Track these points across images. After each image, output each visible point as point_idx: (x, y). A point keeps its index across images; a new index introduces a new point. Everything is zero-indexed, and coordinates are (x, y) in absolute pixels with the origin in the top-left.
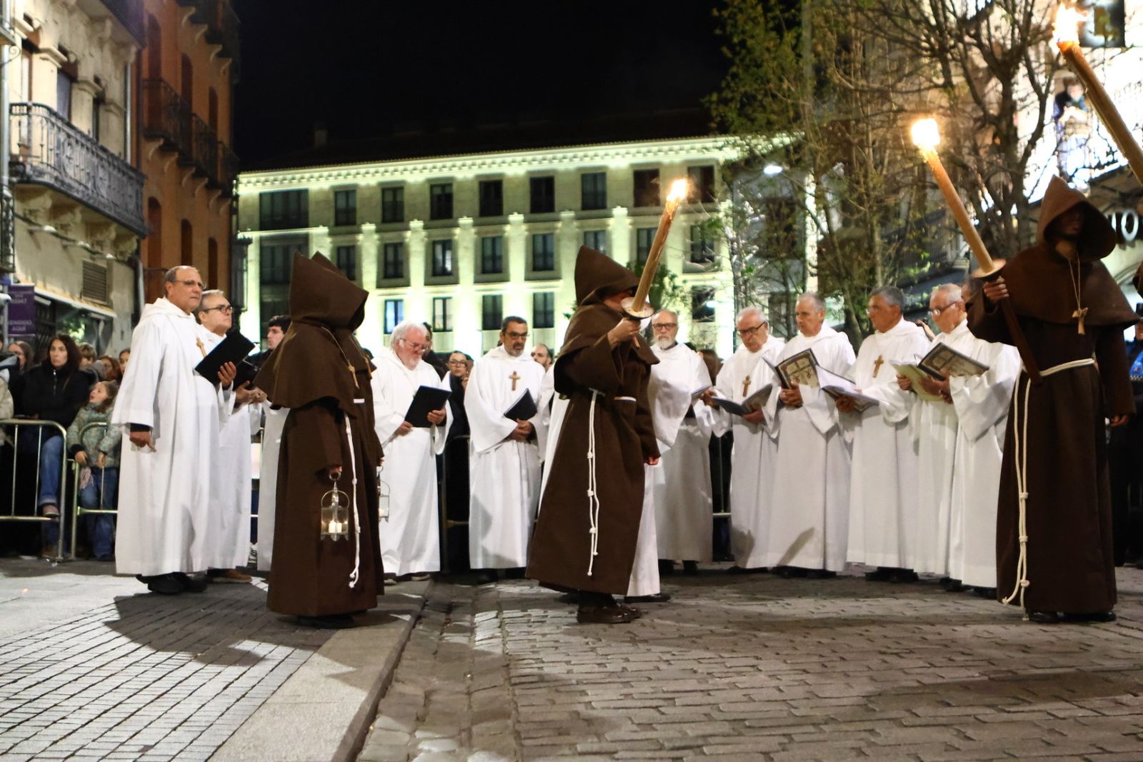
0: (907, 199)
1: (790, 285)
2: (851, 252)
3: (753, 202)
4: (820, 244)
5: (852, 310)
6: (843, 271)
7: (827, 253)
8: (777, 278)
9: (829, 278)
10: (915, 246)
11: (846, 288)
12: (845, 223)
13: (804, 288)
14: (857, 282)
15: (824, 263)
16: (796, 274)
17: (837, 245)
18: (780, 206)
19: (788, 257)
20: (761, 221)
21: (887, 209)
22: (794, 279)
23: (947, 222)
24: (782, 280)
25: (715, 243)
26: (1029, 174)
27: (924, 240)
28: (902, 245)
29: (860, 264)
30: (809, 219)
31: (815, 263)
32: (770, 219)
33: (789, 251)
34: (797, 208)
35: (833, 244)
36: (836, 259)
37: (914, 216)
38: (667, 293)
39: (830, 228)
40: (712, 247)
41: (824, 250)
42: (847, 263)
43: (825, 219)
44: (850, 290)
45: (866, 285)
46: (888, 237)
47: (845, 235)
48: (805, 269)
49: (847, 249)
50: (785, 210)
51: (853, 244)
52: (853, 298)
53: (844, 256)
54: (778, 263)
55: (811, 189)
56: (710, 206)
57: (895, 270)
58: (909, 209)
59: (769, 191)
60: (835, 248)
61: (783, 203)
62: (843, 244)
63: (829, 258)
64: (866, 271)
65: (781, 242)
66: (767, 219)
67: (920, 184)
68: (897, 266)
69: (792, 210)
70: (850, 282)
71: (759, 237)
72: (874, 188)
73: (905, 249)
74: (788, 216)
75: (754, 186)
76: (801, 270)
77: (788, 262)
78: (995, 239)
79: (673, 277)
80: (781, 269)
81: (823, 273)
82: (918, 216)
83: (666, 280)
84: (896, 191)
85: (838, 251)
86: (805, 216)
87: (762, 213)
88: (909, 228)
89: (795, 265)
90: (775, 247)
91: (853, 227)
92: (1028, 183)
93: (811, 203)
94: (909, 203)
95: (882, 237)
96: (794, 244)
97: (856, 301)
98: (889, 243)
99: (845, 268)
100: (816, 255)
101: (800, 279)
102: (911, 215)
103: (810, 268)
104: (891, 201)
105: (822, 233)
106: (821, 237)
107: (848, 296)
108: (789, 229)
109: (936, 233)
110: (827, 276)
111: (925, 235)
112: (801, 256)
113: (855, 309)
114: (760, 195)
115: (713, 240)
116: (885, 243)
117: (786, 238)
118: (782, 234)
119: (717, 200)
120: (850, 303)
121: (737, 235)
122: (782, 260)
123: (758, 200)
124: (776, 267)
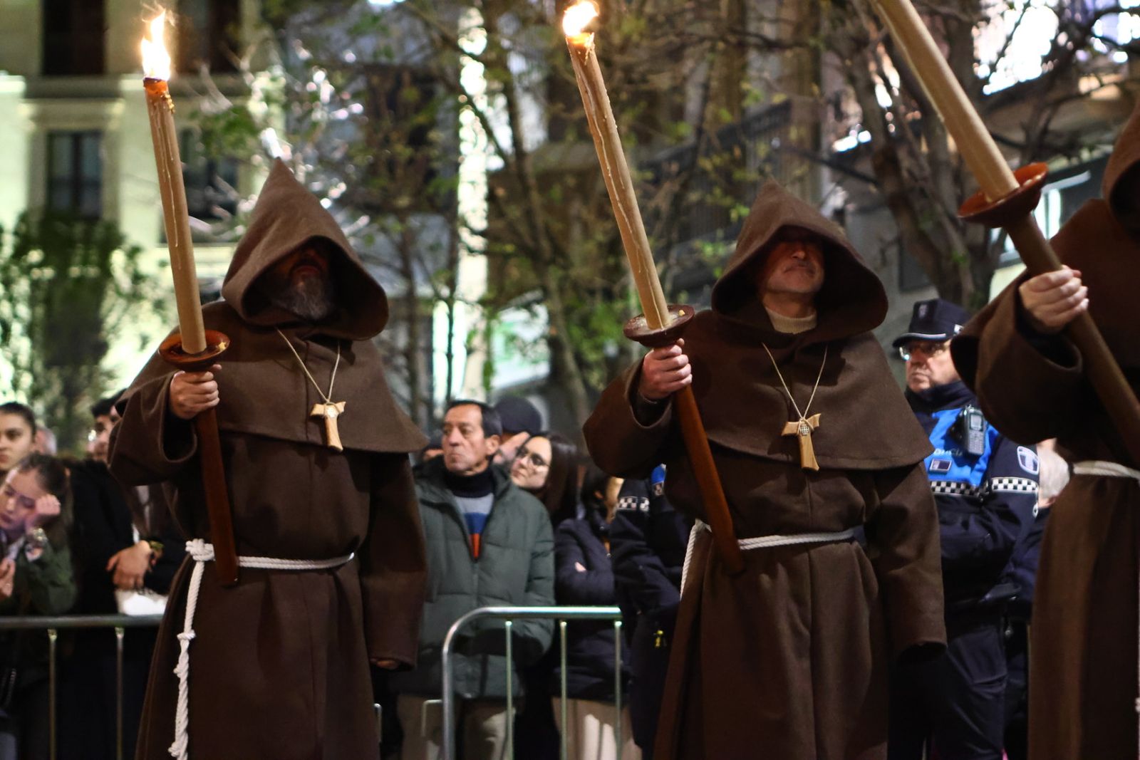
0: (700, 76)
1: (419, 277)
2: (567, 199)
3: (334, 66)
4: (493, 178)
5: (564, 338)
6: (545, 244)
7: (511, 198)
8: (387, 259)
9: (513, 261)
10: (718, 191)
11: (553, 285)
12: (555, 130)
13: (452, 284)
14: (580, 271)
15: (500, 224)
16: (433, 248)
17: (532, 181)
18: (399, 84)
19: (415, 208)
20: (353, 118)
21: (653, 98)
22: (430, 266)
23: (793, 134)
24: (398, 264)
25: (241, 170)
26: (987, 20)
27: (738, 175)
28: (685, 187)
29: (587, 233)
30: (467, 116)
31: (480, 222)
32: (373, 111)
33: (417, 194)
34: (441, 90)
35: (521, 176)
36: (529, 214)
37: (717, 118)
38: (119, 293)
39: (517, 141)
40: (232, 181)
41: (501, 192)
42: (557, 226)
43: (504, 117)
44: (561, 290)
45: (599, 282)
46: (654, 166)
47: (554, 158)
48: (455, 237)
49: (556, 192)
50: (410, 94)
51: (571, 181)
52: (568, 311)
53: (549, 208)
54: (391, 222)
55: (475, 42)
56: (229, 81)
57: (669, 247)
58: (706, 99)
59: (368, 44)
60: (526, 190)
61: (406, 77)
62: (547, 178)
63: (514, 212)
64: (600, 245)
65: (399, 172)
66: (367, 111)
67: (733, 39)
68: (675, 236)
69: (428, 96)
70: (560, 273)
71: (348, 158)
72: (623, 49)
73: (694, 197)
74: (418, 109)
75: (336, 31)
76: (445, 239)
77: (414, 221)
78: (905, 174)
79: (134, 252)
80: (397, 238)
81: (497, 248)
82: (726, 116)
83: (118, 259)
84: (675, 54)
85: (536, 198)
86: (458, 108)
87: (356, 97)
88: (703, 147)
89: (431, 229)
90: (383, 181)
91: (570, 137)
92: (985, 42)
93: (473, 78)
94: (706, 87)
95: (641, 167)
96: (431, 174)
97: (575, 317)
98: (657, 182)
99: (552, 239)
100: (485, 205)
101: (443, 259)
102: (709, 115)
103: (465, 234)
104: (663, 81)
105: (500, 152)
106: (497, 163)
107: (558, 306)
108: (418, 138)
109: (769, 159)
110: (506, 257)
111: (742, 163)
112: (447, 207)
113: (570, 336)
114: (350, 57)
115: (234, 161)
116: (647, 181)
117: (411, 161)
118: (403, 151)
119: (245, 64)
120: (560, 322)
121: (294, 152)
122: (401, 214)
123: (345, 66)
124: (384, 230)
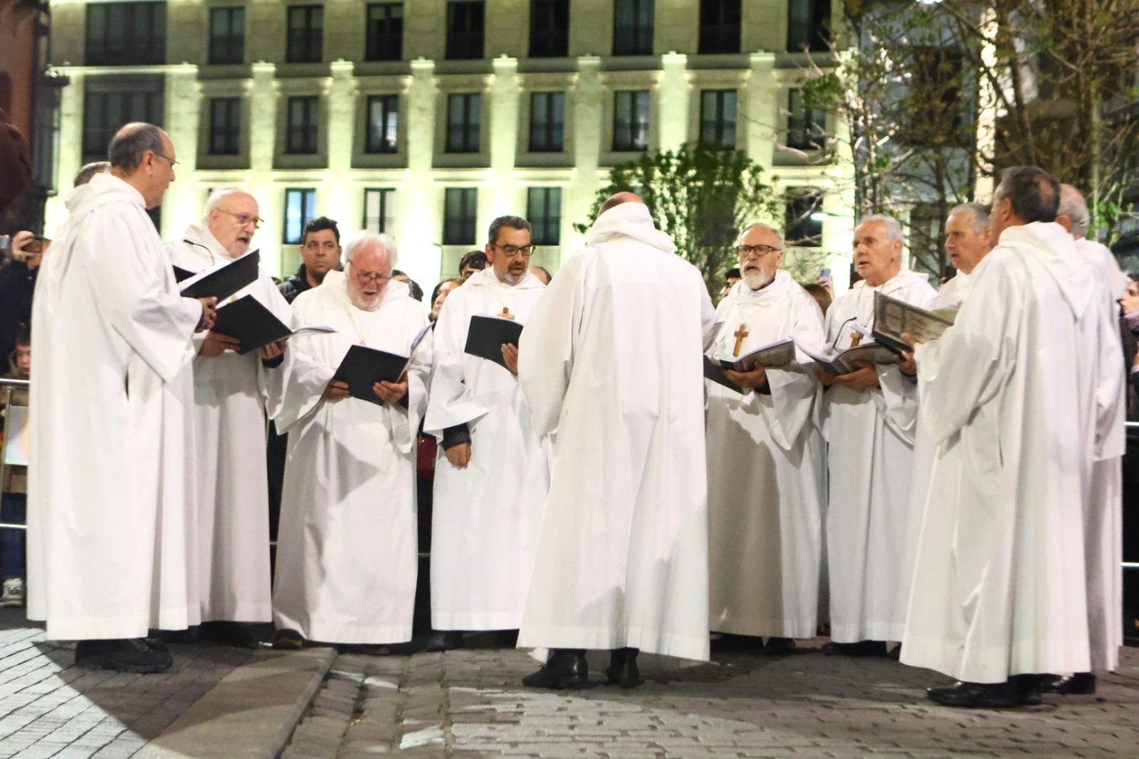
1: (948, 191)
2: (1051, 139)
3: (894, 49)
4: (1000, 123)
7: (1011, 139)
8: (927, 178)
12: (1044, 90)
15: (1003, 155)
16: (959, 171)
17: (1028, 126)
18: (938, 58)
19: (946, 144)
20: (905, 82)
21: (1114, 69)
22: (955, 183)
24: (934, 181)
25: (829, 117)
30: (984, 81)
31: (990, 155)
32: (920, 79)
33: (949, 133)
34: (965, 63)
35: (1021, 123)
36: (1025, 149)
38: (746, 197)
39: (1017, 98)
40: (822, 123)
41: (1006, 133)
43: (1010, 82)
46: (1114, 116)
47: (1043, 111)
48: (973, 164)
49: (1045, 134)
50: (946, 66)
51: (1055, 126)
53: (1039, 144)
54: (930, 152)
55: (990, 32)
57: (1121, 172)
59: (917, 33)
60: (1024, 132)
61: (943, 56)
62: (1039, 124)
63: (1015, 147)
65: (937, 119)
66: (914, 80)
68: (1126, 164)
69: (957, 67)
71: (901, 109)
72: (1095, 34)
74: (950, 76)
75: (896, 25)
76: (967, 165)
77: (947, 152)
79: (756, 171)
80: (934, 164)
83: (746, 175)
85: (1030, 136)
86: (978, 76)
87: (907, 68)
89: (957, 157)
90: (925, 125)
91: (1056, 97)
93: (989, 55)
95: (1104, 117)
96: (958, 121)
98: (1116, 126)
100: (993, 142)
101: (965, 181)
103: (981, 162)
104: (1121, 58)
105: (1005, 106)
106: (1003, 113)
108: (950, 96)
112: (969, 142)
114: (905, 41)
115: (825, 111)
116: (1109, 126)
117: (945, 111)
118: (939, 105)
119: (834, 47)
121: (865, 104)
122: (937, 148)
123: (901, 47)
124: (925, 159)
